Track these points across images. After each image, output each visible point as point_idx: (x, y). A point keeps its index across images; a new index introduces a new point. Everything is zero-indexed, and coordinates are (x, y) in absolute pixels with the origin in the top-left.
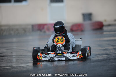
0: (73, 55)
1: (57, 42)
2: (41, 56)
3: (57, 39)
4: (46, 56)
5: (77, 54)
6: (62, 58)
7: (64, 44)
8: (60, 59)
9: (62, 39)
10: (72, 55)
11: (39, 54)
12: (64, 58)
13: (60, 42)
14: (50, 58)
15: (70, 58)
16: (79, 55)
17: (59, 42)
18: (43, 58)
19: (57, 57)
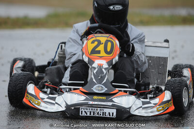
0: (144, 103)
1: (94, 51)
2: (35, 97)
3: (93, 42)
4: (54, 99)
5: (157, 100)
6: (107, 111)
7: (114, 63)
8: (99, 112)
9: (109, 44)
10: (139, 102)
11: (31, 88)
12: (114, 111)
13: (103, 54)
14: (68, 107)
16: (162, 103)
17: (99, 52)
18: (43, 104)
19: (92, 106)
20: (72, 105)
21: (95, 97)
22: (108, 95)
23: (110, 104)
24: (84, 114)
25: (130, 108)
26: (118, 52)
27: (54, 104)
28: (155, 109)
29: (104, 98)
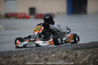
1: (35, 30)
2: (18, 43)
3: (36, 28)
4: (22, 43)
5: (48, 41)
6: (33, 45)
9: (40, 28)
10: (43, 42)
11: (17, 41)
12: (35, 45)
13: (37, 31)
15: (40, 45)
16: (49, 42)
18: (19, 45)
19: (29, 44)
20: (25, 44)
21: (31, 42)
22: (34, 41)
23: (34, 43)
24: (28, 46)
25: (39, 44)
26: (42, 30)
27: (21, 45)
28: (47, 44)
29: (33, 42)
